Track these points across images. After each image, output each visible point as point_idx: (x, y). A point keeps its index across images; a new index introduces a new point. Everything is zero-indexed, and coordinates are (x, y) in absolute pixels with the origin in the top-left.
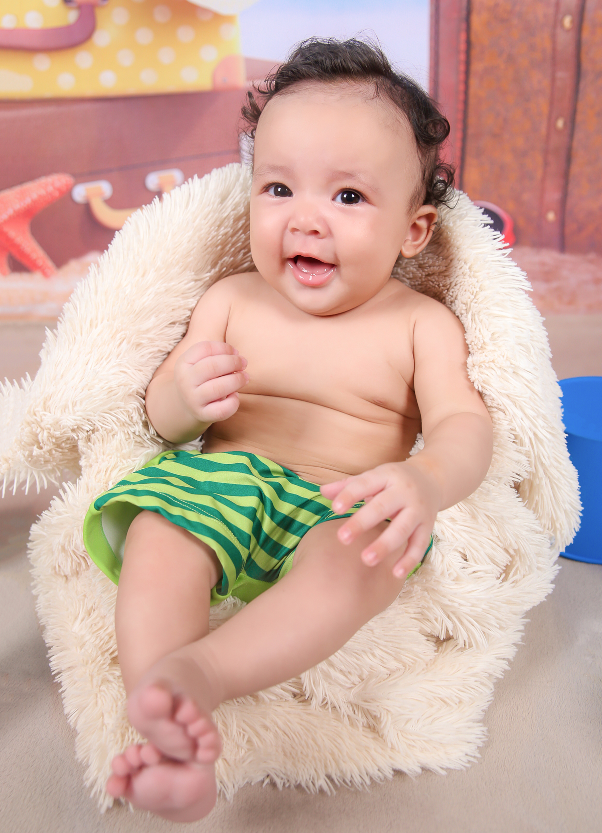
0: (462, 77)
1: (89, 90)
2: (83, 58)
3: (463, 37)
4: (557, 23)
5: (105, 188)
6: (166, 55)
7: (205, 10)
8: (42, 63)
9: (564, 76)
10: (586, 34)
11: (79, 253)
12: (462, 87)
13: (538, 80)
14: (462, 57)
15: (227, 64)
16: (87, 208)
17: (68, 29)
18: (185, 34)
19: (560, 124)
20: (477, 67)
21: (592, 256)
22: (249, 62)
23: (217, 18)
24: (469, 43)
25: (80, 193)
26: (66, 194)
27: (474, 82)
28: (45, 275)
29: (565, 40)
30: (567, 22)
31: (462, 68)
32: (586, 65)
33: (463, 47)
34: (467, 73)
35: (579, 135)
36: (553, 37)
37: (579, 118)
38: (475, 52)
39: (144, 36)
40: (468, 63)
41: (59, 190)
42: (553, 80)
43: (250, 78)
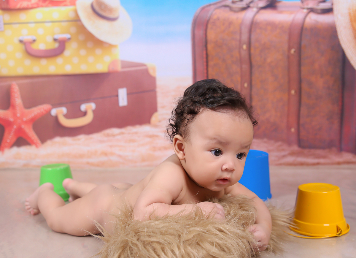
0: (205, 67)
1: (60, 72)
2: (59, 60)
3: (204, 52)
4: (240, 47)
5: (64, 110)
6: (91, 59)
7: (106, 43)
8: (44, 62)
9: (245, 67)
10: (252, 51)
11: (51, 137)
12: (205, 71)
13: (235, 68)
14: (205, 60)
15: (114, 62)
16: (56, 118)
17: (54, 50)
18: (98, 51)
19: (246, 85)
20: (211, 63)
21: (265, 140)
22: (123, 62)
23: (110, 46)
24: (207, 55)
25: (54, 112)
26: (49, 112)
27: (210, 70)
28: (37, 146)
29: (244, 53)
30: (245, 47)
31: (205, 64)
32: (254, 63)
33: (205, 56)
34: (207, 66)
35: (254, 90)
36: (240, 53)
37: (253, 83)
38: (210, 58)
39: (83, 52)
40: (207, 62)
41: (46, 111)
42: (241, 68)
43: (123, 67)
